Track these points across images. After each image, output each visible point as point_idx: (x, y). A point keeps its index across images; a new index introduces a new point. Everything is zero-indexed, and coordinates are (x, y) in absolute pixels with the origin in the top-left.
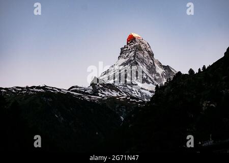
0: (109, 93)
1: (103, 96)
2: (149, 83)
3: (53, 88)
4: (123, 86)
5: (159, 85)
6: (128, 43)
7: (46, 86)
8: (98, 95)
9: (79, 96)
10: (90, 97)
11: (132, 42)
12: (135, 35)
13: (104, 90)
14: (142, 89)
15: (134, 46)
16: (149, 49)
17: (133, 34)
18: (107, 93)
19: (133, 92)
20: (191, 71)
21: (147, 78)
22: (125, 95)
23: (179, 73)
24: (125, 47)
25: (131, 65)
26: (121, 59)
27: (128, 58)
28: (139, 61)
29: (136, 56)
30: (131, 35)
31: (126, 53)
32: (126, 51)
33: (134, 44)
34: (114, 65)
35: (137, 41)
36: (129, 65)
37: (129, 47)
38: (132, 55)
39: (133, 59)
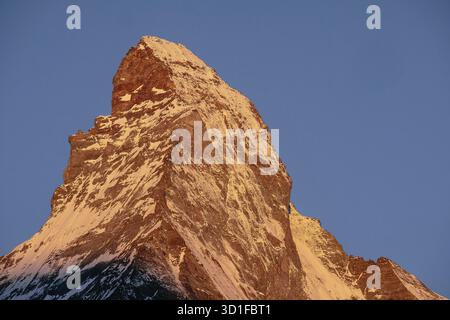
6: (116, 103)
11: (146, 95)
12: (166, 50)
15: (164, 124)
17: (151, 42)
24: (98, 131)
25: (135, 252)
26: (70, 205)
27: (119, 207)
28: (192, 227)
29: (172, 192)
30: (142, 47)
31: (102, 170)
32: (106, 157)
33: (157, 113)
34: (26, 248)
35: (178, 88)
36: (121, 248)
37: (128, 130)
38: (148, 186)
39: (150, 209)
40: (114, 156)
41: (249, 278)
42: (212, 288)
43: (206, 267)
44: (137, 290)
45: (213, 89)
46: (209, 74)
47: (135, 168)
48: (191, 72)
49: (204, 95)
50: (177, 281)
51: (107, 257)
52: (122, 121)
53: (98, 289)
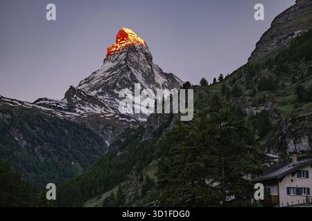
0: (91, 109)
1: (82, 112)
3: (12, 100)
4: (109, 99)
6: (117, 41)
7: (2, 97)
8: (75, 112)
9: (48, 112)
10: (64, 114)
11: (123, 40)
12: (127, 30)
13: (84, 105)
15: (126, 46)
16: (146, 50)
17: (124, 29)
18: (87, 108)
20: (204, 82)
22: (112, 111)
23: (188, 83)
24: (113, 47)
27: (117, 62)
28: (132, 66)
29: (128, 59)
30: (122, 30)
31: (114, 55)
32: (115, 52)
33: (125, 43)
34: (98, 70)
35: (130, 38)
36: (118, 71)
37: (119, 47)
38: (123, 58)
39: (124, 63)
41: (144, 77)
42: (136, 79)
43: (135, 74)
44: (121, 79)
46: (136, 36)
47: (121, 54)
48: (132, 35)
50: (129, 77)
51: (115, 72)
52: (118, 45)
53: (113, 79)
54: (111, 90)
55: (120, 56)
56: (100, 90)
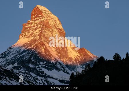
0: (7, 83)
2: (58, 70)
4: (24, 73)
5: (75, 74)
6: (32, 18)
11: (37, 16)
12: (41, 8)
14: (50, 77)
15: (41, 22)
17: (38, 6)
18: (3, 82)
19: (38, 81)
20: (117, 56)
21: (56, 64)
24: (28, 23)
25: (35, 46)
26: (23, 37)
27: (32, 38)
28: (46, 42)
29: (42, 35)
30: (37, 7)
31: (29, 31)
32: (30, 28)
33: (40, 20)
34: (14, 45)
35: (44, 15)
36: (33, 46)
37: (34, 23)
38: (38, 34)
39: (38, 38)
40: (31, 28)
41: (57, 51)
42: (50, 53)
43: (49, 49)
44: (36, 54)
45: (50, 15)
46: (50, 12)
47: (35, 30)
48: (46, 12)
49: (49, 17)
50: (43, 52)
51: (30, 47)
52: (33, 21)
53: (28, 53)
54: (27, 64)
55: (35, 32)
56: (16, 65)
